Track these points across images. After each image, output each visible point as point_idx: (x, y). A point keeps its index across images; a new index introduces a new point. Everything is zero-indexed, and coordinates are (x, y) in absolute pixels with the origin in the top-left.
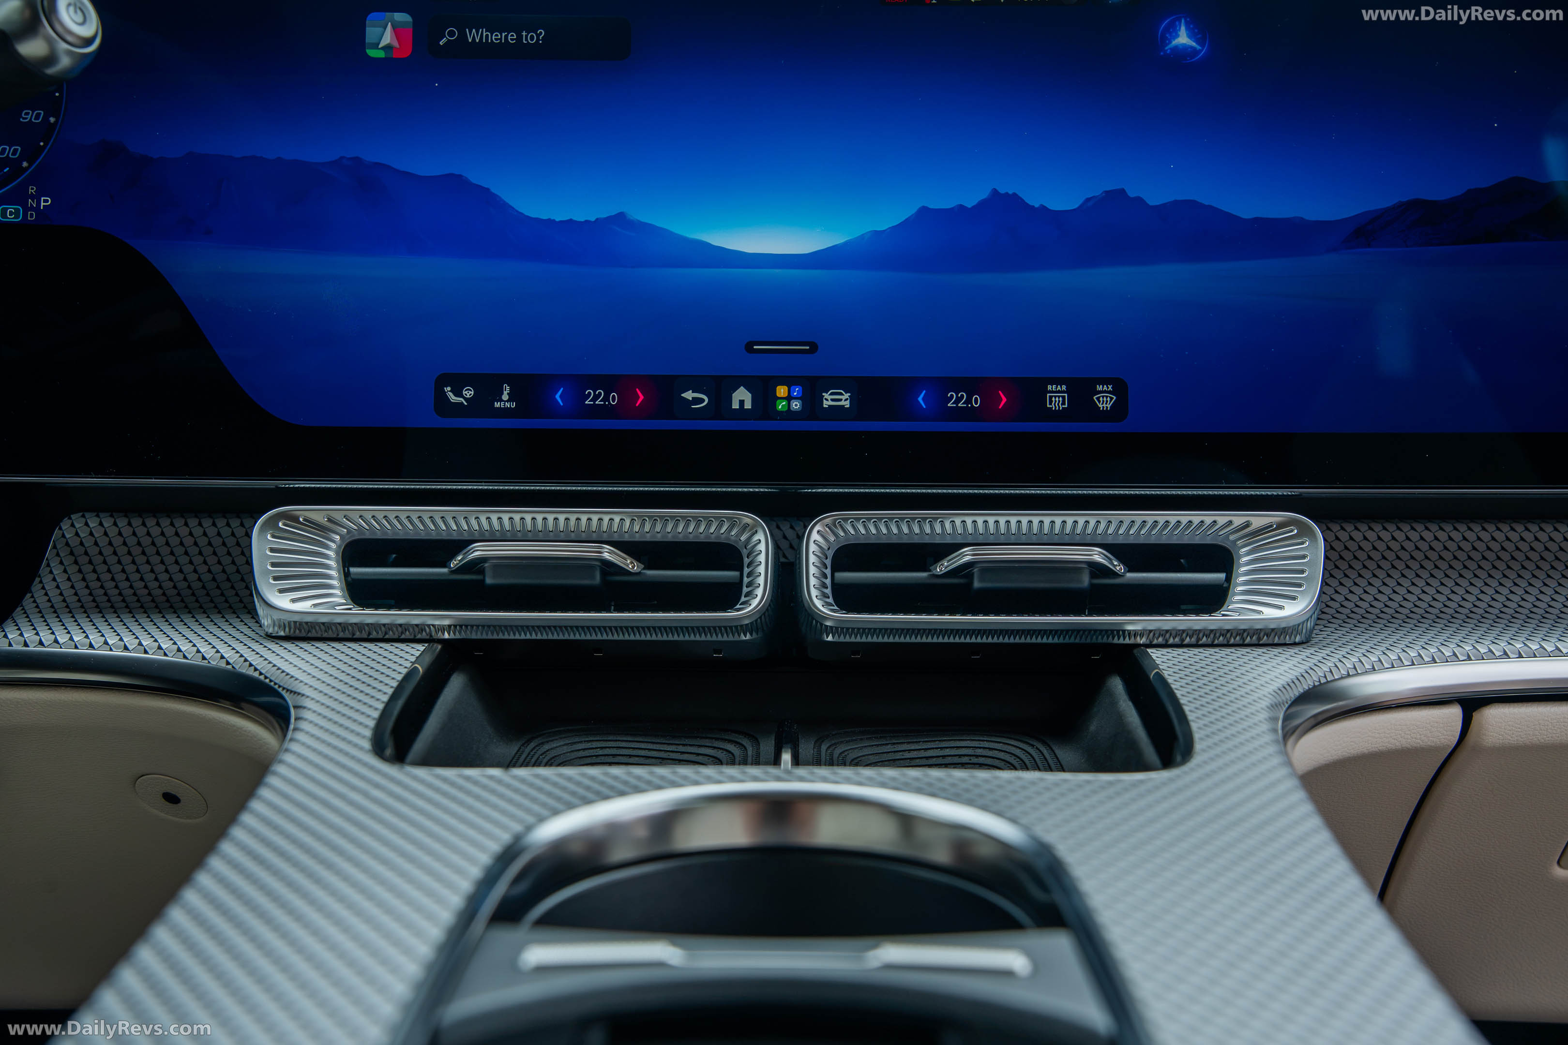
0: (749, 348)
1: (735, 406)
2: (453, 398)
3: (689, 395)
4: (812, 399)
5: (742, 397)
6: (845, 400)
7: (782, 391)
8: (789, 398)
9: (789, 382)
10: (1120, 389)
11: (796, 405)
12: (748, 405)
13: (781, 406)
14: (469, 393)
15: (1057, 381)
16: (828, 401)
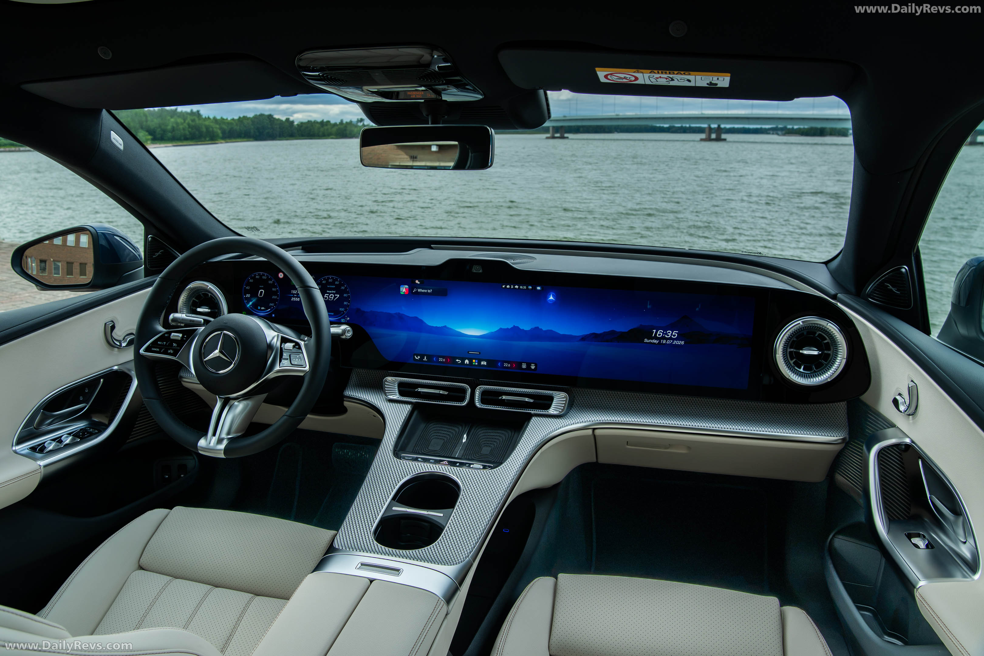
0: (468, 352)
1: (466, 363)
2: (416, 358)
3: (457, 360)
4: (479, 363)
5: (467, 361)
6: (485, 363)
7: (474, 361)
8: (475, 362)
9: (475, 359)
10: (536, 365)
11: (476, 364)
12: (468, 363)
13: (474, 364)
14: (419, 357)
15: (524, 363)
16: (482, 363)
